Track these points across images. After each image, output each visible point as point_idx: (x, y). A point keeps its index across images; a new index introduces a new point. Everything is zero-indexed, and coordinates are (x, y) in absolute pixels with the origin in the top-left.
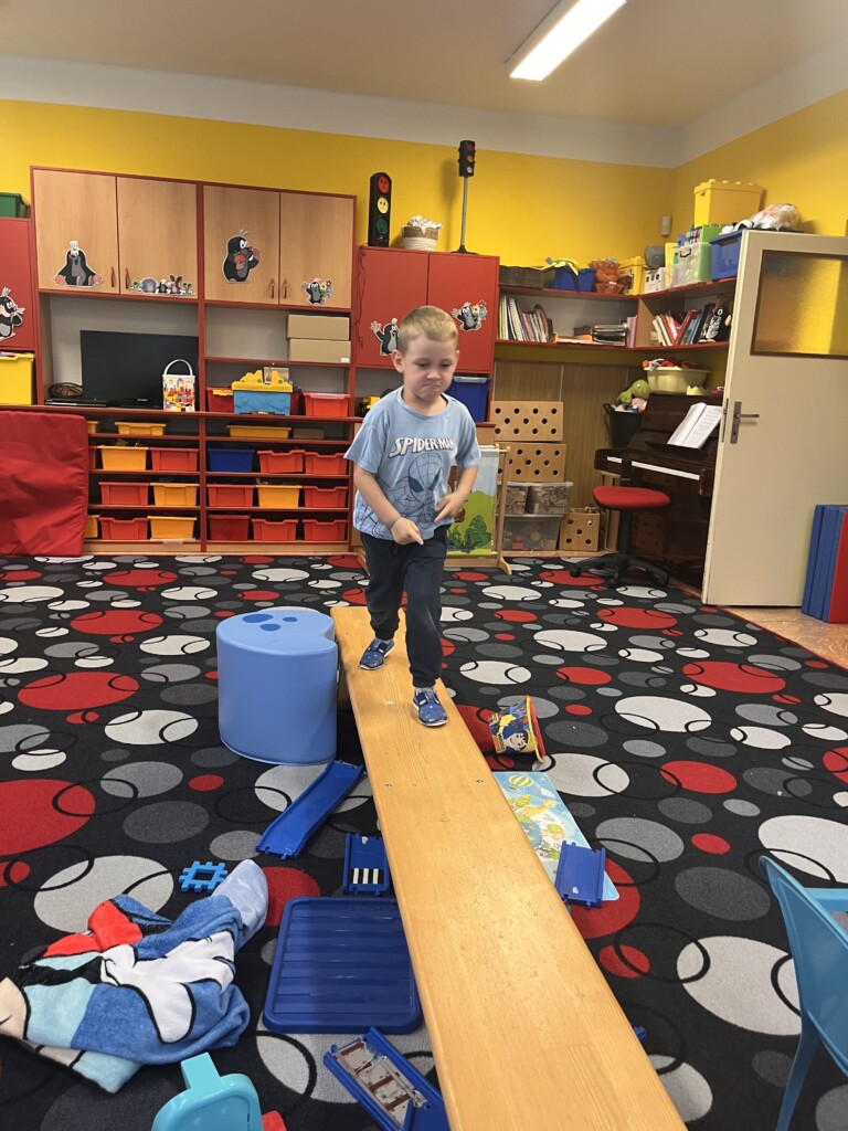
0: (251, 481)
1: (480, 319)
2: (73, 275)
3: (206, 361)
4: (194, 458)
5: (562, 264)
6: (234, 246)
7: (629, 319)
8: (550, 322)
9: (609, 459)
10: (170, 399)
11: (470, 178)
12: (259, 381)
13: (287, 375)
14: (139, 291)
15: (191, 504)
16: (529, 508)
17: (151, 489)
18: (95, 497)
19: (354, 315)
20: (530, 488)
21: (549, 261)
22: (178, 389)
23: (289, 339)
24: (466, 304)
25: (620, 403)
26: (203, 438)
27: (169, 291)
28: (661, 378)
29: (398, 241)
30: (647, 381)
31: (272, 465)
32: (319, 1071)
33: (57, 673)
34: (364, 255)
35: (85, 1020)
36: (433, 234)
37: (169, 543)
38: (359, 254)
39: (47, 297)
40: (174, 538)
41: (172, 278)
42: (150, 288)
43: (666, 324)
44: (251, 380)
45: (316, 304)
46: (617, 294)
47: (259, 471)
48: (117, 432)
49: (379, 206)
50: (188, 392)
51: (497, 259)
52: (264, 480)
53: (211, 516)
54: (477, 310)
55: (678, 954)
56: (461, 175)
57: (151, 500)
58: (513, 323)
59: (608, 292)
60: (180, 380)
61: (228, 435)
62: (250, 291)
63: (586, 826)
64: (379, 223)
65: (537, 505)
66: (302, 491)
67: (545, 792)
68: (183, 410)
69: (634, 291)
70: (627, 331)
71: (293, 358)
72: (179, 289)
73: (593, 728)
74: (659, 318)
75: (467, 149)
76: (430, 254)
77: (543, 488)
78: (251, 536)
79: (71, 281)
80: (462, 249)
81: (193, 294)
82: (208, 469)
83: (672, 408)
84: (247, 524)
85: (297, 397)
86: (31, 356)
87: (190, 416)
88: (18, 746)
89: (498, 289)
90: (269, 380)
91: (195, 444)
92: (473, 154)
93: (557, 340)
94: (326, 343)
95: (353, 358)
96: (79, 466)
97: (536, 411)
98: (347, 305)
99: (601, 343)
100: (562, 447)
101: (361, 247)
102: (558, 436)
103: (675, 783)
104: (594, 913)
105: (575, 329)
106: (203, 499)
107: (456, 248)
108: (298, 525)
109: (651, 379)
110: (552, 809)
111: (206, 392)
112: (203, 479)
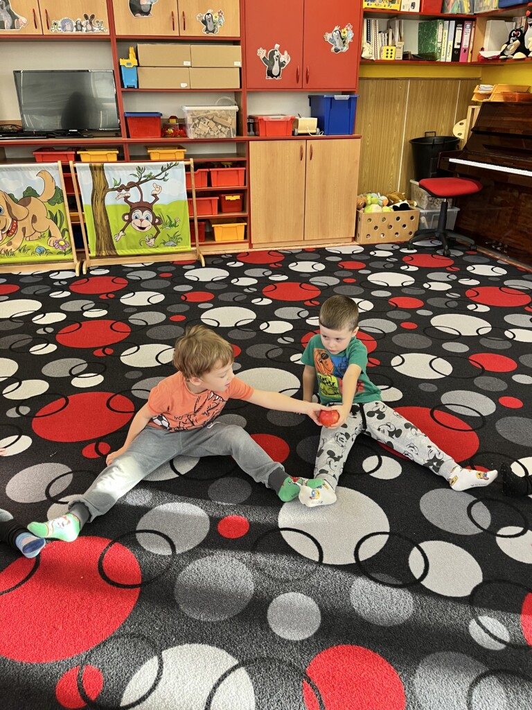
103: (481, 368)
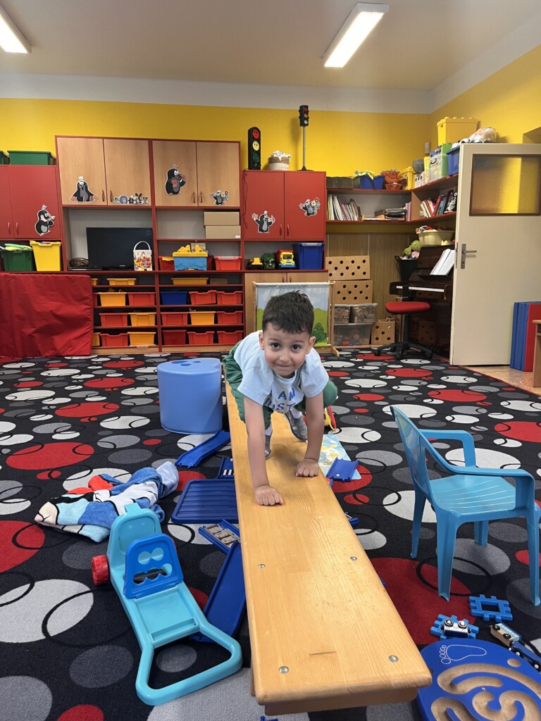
0: (187, 309)
1: (316, 209)
2: (81, 196)
3: (158, 241)
4: (153, 297)
5: (364, 174)
6: (171, 174)
7: (407, 204)
8: (359, 209)
9: (397, 287)
10: (138, 264)
11: (306, 127)
12: (188, 251)
13: (204, 248)
14: (118, 203)
15: (152, 324)
16: (351, 320)
17: (129, 317)
18: (97, 322)
19: (242, 211)
20: (351, 307)
21: (357, 173)
22: (142, 258)
23: (205, 227)
24: (308, 201)
25: (405, 255)
26: (157, 286)
27: (135, 202)
28: (426, 237)
29: (267, 167)
30: (418, 239)
31: (198, 300)
32: (196, 534)
33: (76, 403)
34: (246, 175)
35: (85, 513)
36: (286, 161)
37: (141, 348)
38: (243, 175)
39: (67, 209)
40: (143, 344)
41: (136, 195)
42: (124, 201)
43: (428, 205)
44: (184, 251)
45: (220, 205)
46: (398, 190)
47: (191, 304)
48: (109, 284)
49: (254, 146)
50: (148, 260)
51: (325, 173)
52: (193, 308)
53: (164, 331)
54: (314, 203)
55: (385, 496)
56: (301, 125)
57: (129, 323)
58: (336, 210)
59: (392, 189)
60: (143, 252)
61: (172, 284)
62: (181, 200)
63: (352, 454)
64: (254, 157)
65: (356, 318)
66: (216, 315)
67: (332, 441)
68: (146, 270)
69: (409, 188)
70: (405, 211)
71: (208, 237)
72: (140, 200)
73: (367, 417)
74: (424, 202)
75: (304, 111)
76: (284, 172)
77: (360, 307)
78: (187, 342)
79: (80, 199)
80: (304, 169)
81: (149, 203)
82: (161, 304)
83: (433, 254)
84: (185, 335)
85: (211, 260)
86: (59, 243)
87: (150, 272)
88: (55, 431)
89: (326, 191)
90: (194, 251)
91: (153, 289)
92: (307, 112)
93: (363, 219)
94: (226, 227)
95: (242, 234)
96: (88, 305)
97: (353, 262)
98: (237, 204)
99: (390, 219)
100: (370, 283)
101: (244, 171)
102: (367, 276)
104: (346, 484)
105: (375, 213)
106: (159, 322)
107: (301, 168)
108: (214, 334)
109: (421, 238)
110: (335, 448)
111: (159, 259)
112: (158, 310)
